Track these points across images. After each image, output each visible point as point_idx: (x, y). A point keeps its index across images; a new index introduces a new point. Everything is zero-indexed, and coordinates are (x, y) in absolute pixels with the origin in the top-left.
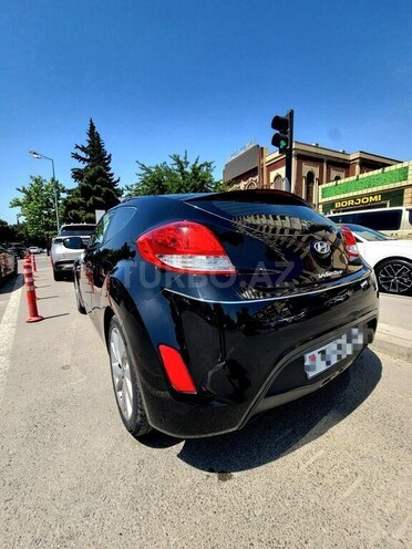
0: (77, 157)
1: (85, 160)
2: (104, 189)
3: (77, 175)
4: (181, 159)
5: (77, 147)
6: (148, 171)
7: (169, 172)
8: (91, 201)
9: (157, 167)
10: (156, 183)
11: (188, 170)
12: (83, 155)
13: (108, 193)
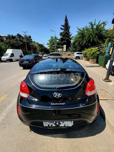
0: (61, 29)
1: (63, 29)
2: (67, 38)
3: (61, 34)
4: (93, 23)
5: (62, 25)
6: (80, 30)
7: (87, 29)
8: (63, 42)
9: (83, 28)
10: (82, 34)
11: (95, 27)
12: (63, 28)
13: (68, 39)
